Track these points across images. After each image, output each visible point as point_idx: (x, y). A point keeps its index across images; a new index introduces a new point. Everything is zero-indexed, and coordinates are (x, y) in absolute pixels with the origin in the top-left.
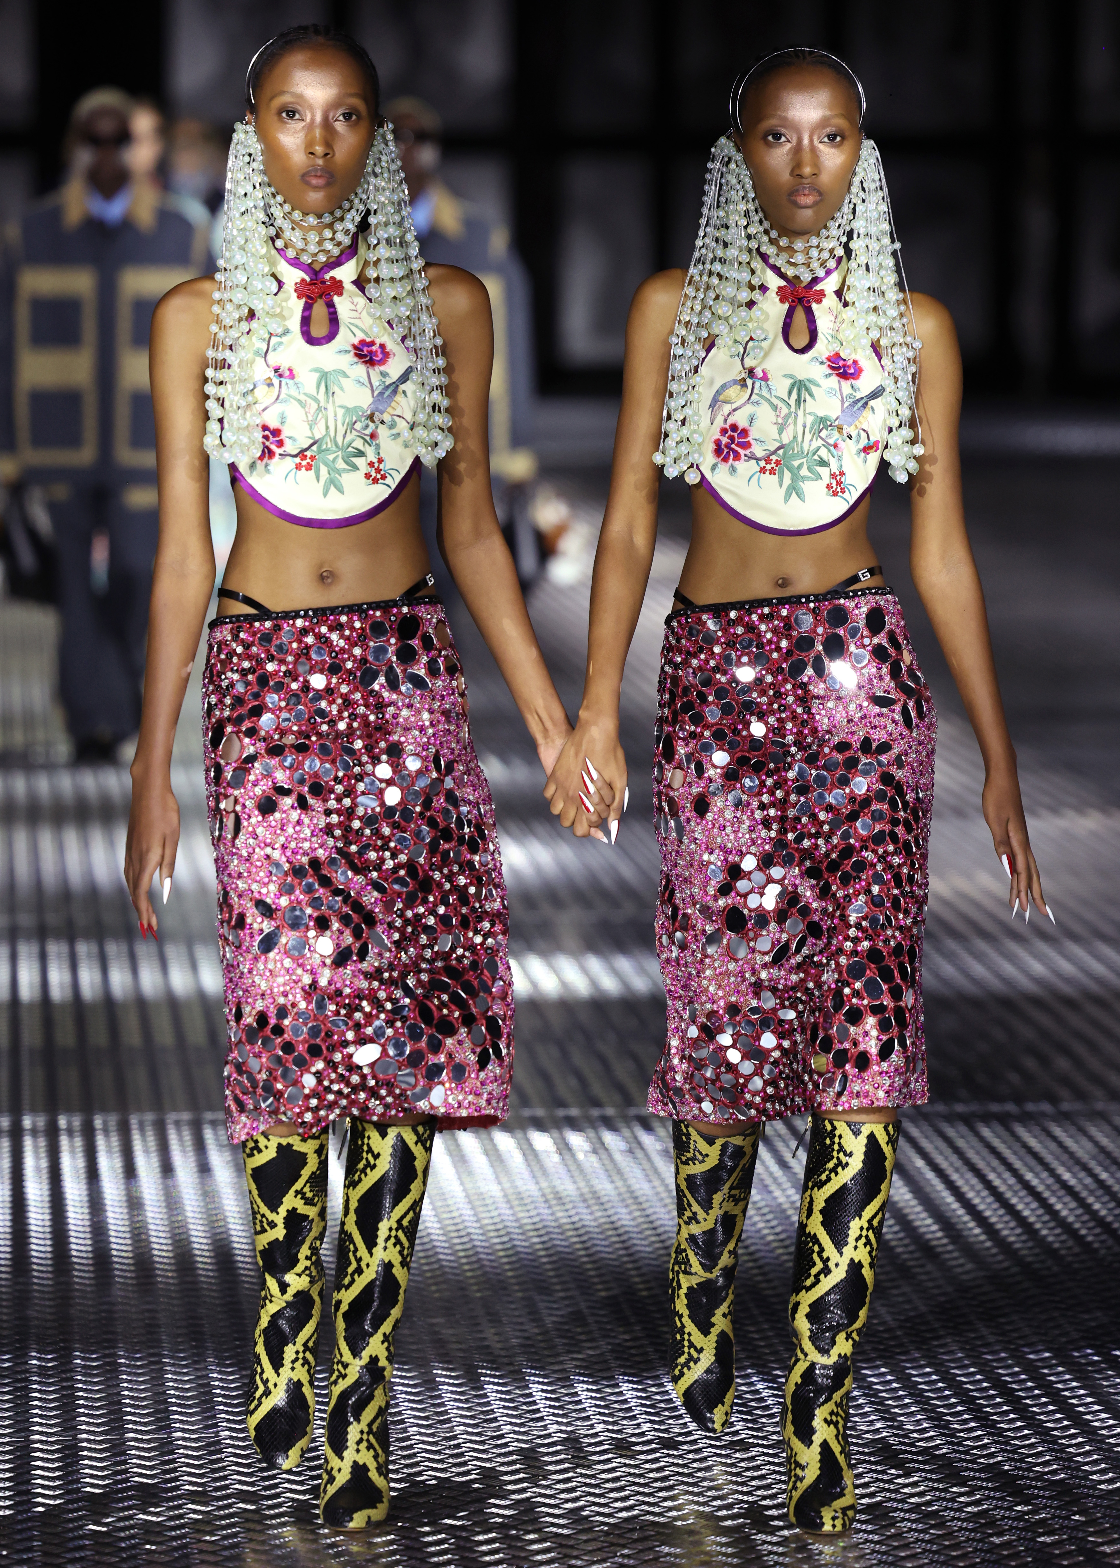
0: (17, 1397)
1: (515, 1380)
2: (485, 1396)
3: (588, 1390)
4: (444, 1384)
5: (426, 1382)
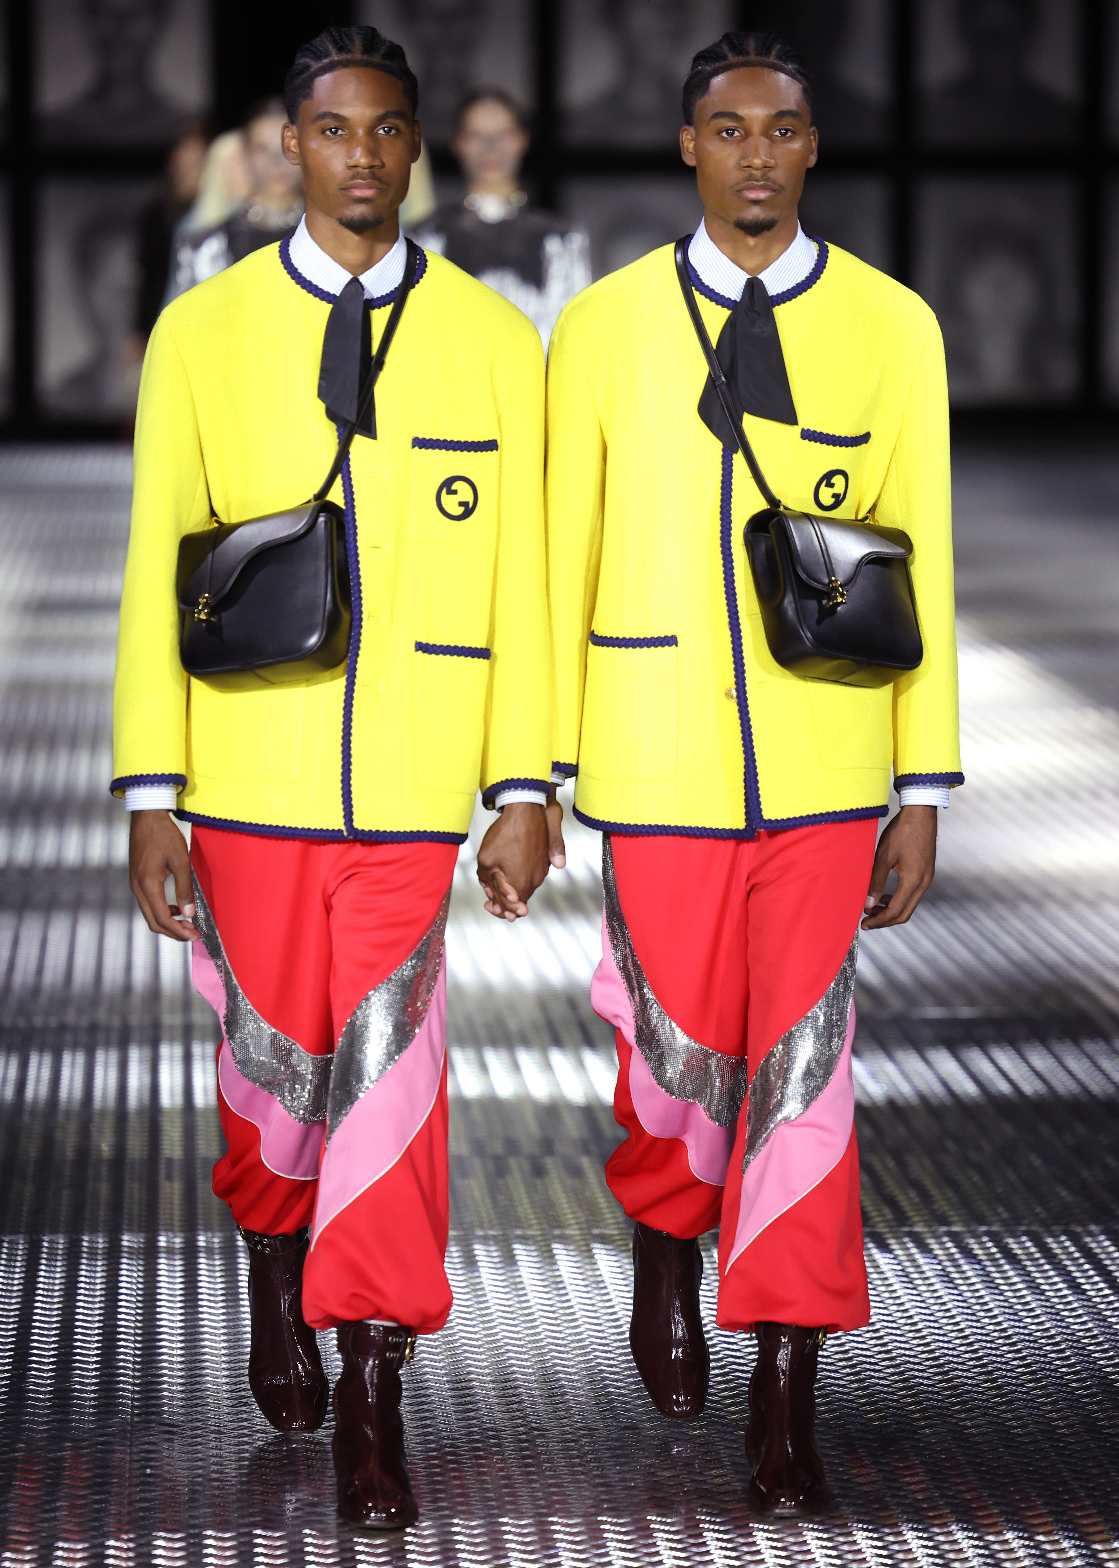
0: (189, 1544)
1: (737, 1527)
2: (704, 1544)
3: (818, 1538)
4: (659, 1530)
5: (639, 1529)
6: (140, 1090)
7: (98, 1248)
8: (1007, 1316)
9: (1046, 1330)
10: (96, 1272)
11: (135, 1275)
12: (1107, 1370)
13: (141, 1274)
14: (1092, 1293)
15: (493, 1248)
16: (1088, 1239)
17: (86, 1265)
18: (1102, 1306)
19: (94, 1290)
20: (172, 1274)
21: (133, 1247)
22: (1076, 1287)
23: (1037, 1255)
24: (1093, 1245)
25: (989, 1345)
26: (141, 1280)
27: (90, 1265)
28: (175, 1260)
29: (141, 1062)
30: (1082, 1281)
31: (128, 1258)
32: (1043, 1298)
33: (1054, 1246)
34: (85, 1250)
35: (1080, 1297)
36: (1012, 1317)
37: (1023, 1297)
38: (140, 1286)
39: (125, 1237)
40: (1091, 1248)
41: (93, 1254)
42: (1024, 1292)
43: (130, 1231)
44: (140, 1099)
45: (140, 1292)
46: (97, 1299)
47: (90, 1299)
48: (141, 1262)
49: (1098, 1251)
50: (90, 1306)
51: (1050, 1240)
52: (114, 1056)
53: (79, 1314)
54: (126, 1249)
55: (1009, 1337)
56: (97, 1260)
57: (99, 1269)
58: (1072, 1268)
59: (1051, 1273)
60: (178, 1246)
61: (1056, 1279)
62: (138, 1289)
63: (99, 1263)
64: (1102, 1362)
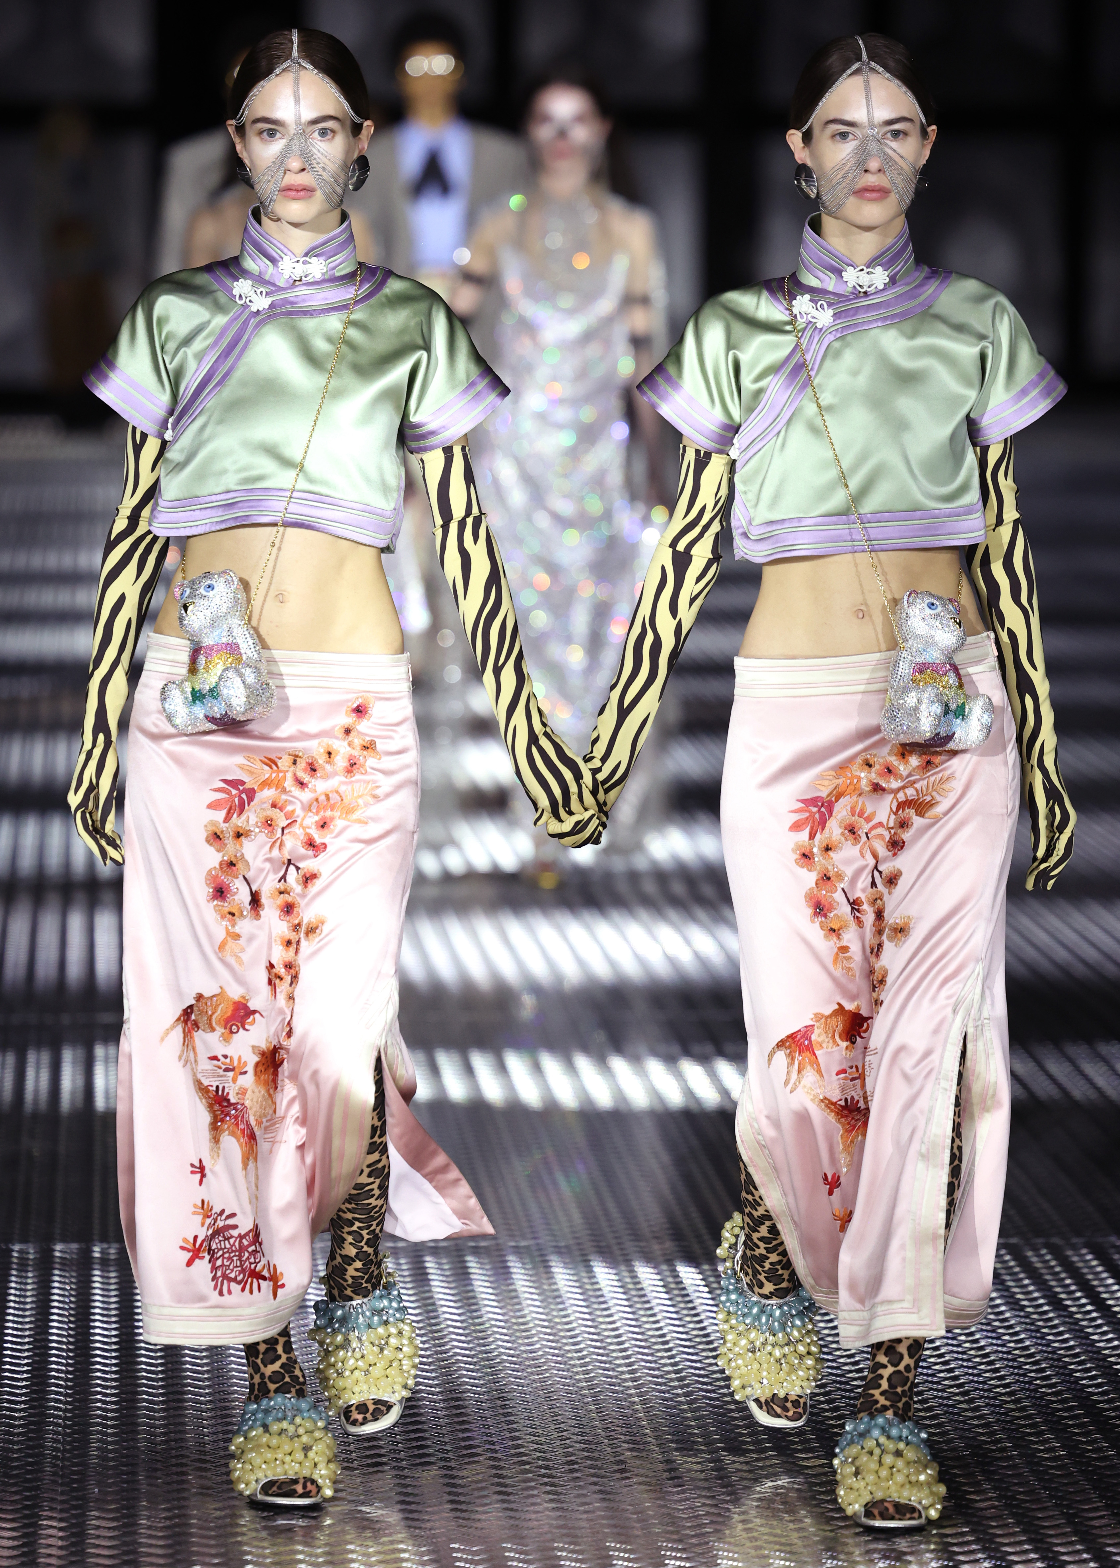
6: (73, 1093)
7: (28, 1259)
8: (985, 1333)
9: (1026, 1348)
10: (27, 1284)
11: (68, 1287)
12: (1090, 1390)
13: (73, 1286)
14: (1074, 1309)
15: (444, 1261)
16: (1069, 1253)
17: (16, 1276)
18: (1084, 1323)
19: (25, 1303)
20: (106, 1287)
21: (65, 1258)
22: (1056, 1303)
23: (1017, 1269)
24: (1075, 1259)
25: (965, 1364)
26: (73, 1293)
27: (21, 1277)
28: (109, 1272)
29: (74, 1063)
30: (1063, 1296)
31: (60, 1270)
32: (1022, 1314)
33: (1034, 1259)
34: (15, 1260)
35: (1061, 1313)
36: (989, 1334)
37: (1002, 1313)
38: (73, 1299)
39: (58, 1247)
40: (1074, 1262)
41: (23, 1266)
42: (1003, 1308)
43: (64, 1241)
44: (73, 1101)
45: (72, 1306)
46: (27, 1313)
47: (20, 1313)
48: (74, 1274)
49: (1080, 1265)
50: (20, 1320)
51: (1030, 1253)
52: (45, 1057)
53: (8, 1328)
54: (58, 1260)
55: (986, 1355)
56: (27, 1271)
57: (29, 1281)
58: (1053, 1283)
59: (1031, 1288)
60: (113, 1257)
61: (1036, 1295)
62: (71, 1302)
63: (30, 1275)
64: (1084, 1382)
